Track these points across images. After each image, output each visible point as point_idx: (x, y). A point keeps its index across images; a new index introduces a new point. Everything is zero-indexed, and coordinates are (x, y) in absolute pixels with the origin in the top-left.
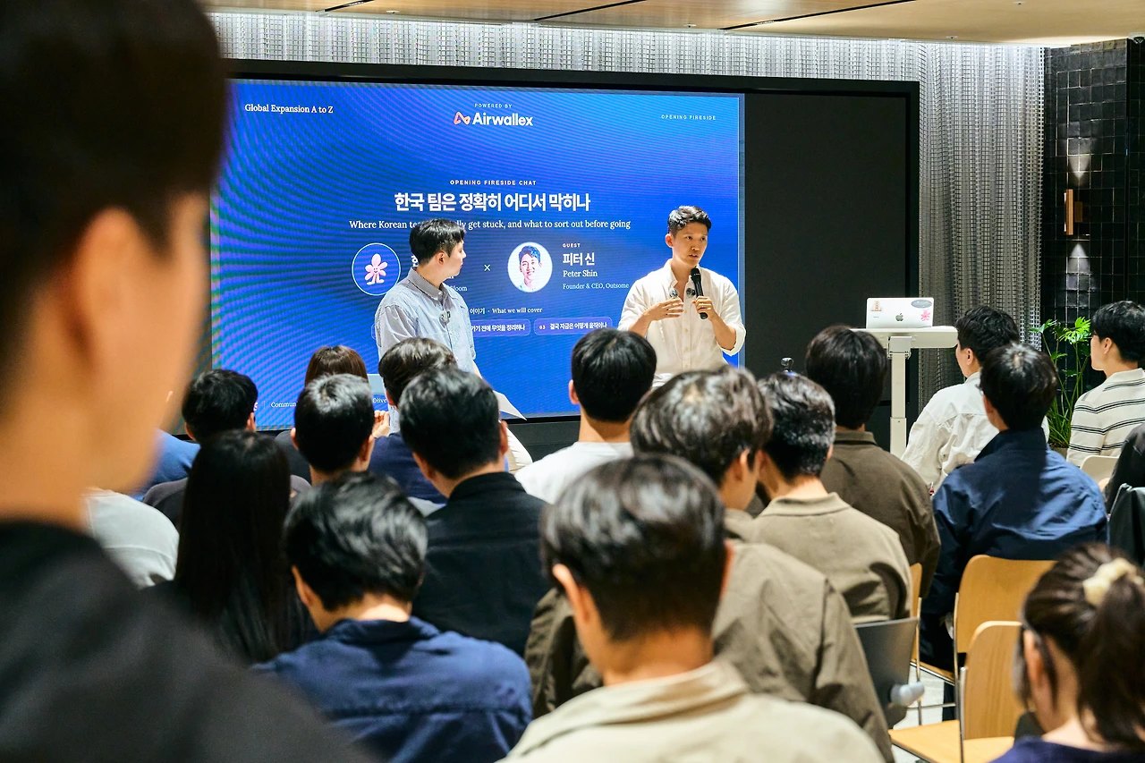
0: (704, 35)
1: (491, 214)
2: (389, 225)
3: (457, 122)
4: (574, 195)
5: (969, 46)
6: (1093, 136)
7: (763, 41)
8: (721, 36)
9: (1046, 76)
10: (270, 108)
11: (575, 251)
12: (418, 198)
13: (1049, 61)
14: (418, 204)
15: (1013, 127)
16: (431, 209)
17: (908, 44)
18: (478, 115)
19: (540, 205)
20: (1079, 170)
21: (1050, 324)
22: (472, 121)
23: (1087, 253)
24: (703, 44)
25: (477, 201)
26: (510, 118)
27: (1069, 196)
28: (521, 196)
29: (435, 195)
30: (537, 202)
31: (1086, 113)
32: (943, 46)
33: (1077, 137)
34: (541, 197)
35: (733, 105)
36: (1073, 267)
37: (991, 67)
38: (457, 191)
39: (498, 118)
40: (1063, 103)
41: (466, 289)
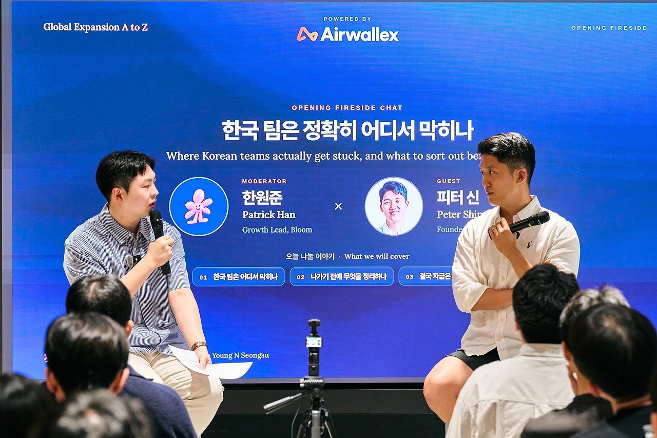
1: (344, 144)
2: (216, 157)
3: (300, 38)
4: (453, 122)
10: (73, 27)
11: (452, 188)
12: (252, 126)
14: (251, 132)
16: (268, 138)
18: (327, 30)
19: (407, 134)
22: (320, 36)
25: (329, 129)
26: (369, 33)
28: (383, 124)
29: (272, 122)
30: (403, 129)
34: (408, 124)
38: (301, 118)
39: (353, 33)
41: (309, 230)
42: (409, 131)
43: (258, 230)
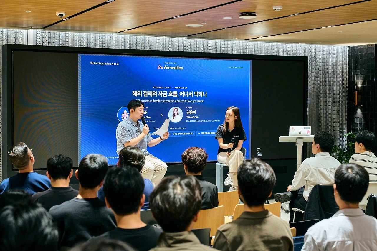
0: (240, 42)
5: (325, 46)
6: (364, 74)
7: (259, 44)
8: (246, 42)
9: (349, 55)
10: (98, 63)
13: (350, 51)
15: (339, 71)
17: (305, 45)
20: (359, 85)
21: (350, 133)
22: (164, 68)
23: (362, 111)
24: (240, 44)
27: (356, 93)
31: (362, 67)
32: (316, 45)
33: (359, 75)
35: (248, 64)
36: (357, 115)
37: (332, 53)
40: (354, 64)
41: (154, 121)
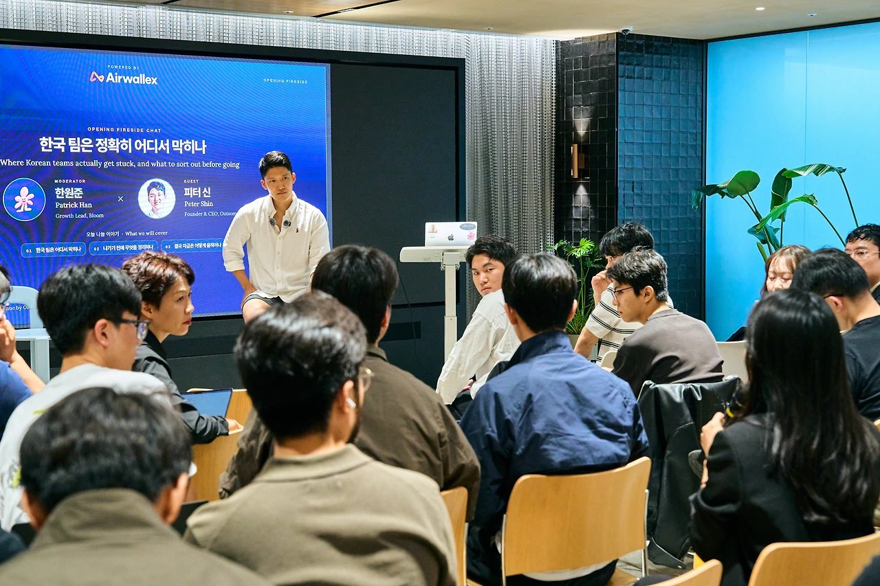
0: (301, 22)
1: (123, 155)
2: (35, 163)
3: (92, 80)
4: (193, 141)
5: (501, 37)
6: (592, 105)
7: (347, 28)
8: (315, 23)
9: (557, 62)
11: (193, 186)
12: (60, 141)
13: (560, 51)
14: (60, 146)
15: (534, 99)
16: (72, 151)
17: (457, 34)
18: (110, 74)
19: (164, 149)
20: (582, 131)
21: (562, 243)
22: (105, 79)
23: (587, 191)
24: (301, 29)
25: (113, 145)
26: (138, 78)
27: (574, 149)
28: (148, 141)
29: (75, 139)
30: (162, 146)
31: (587, 88)
32: (483, 36)
33: (580, 106)
34: (165, 142)
35: (322, 72)
36: (578, 201)
37: (517, 53)
38: (95, 136)
39: (128, 77)
40: (569, 80)
41: (102, 216)
42: (166, 147)
43: (67, 216)
